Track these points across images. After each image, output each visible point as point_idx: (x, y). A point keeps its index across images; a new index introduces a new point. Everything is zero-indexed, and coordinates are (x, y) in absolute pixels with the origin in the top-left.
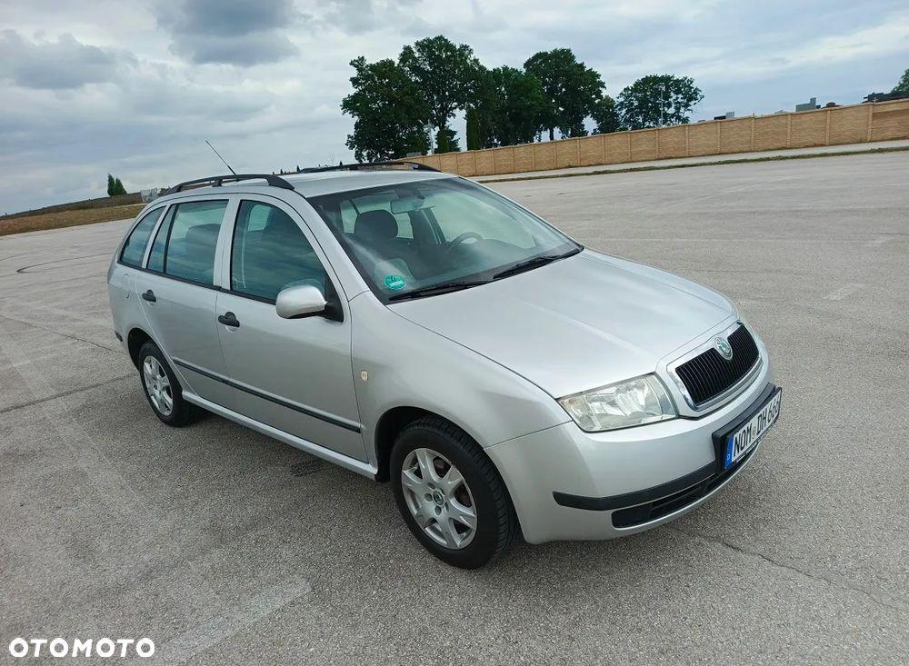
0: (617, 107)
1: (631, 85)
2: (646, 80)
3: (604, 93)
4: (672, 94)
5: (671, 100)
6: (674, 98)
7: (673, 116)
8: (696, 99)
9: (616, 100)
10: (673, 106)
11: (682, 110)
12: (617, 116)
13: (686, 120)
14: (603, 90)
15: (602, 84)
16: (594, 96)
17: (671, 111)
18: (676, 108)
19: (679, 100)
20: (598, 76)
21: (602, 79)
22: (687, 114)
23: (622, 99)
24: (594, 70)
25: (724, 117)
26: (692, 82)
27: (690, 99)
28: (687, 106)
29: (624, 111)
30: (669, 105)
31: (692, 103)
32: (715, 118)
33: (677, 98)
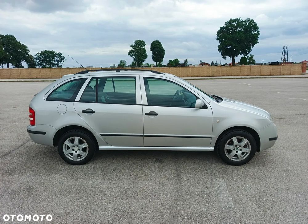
0: (35, 59)
1: (40, 52)
2: (45, 52)
3: (30, 53)
4: (55, 57)
5: (55, 59)
6: (56, 58)
7: (56, 64)
8: (64, 60)
9: (34, 56)
10: (56, 61)
11: (59, 63)
12: (35, 62)
13: (61, 66)
14: (29, 52)
15: (29, 51)
16: (25, 54)
17: (56, 63)
18: (57, 62)
19: (58, 60)
20: (27, 47)
21: (28, 48)
22: (61, 64)
23: (37, 57)
24: (25, 45)
25: (90, 67)
26: (62, 54)
27: (62, 60)
28: (61, 62)
29: (38, 61)
30: (55, 61)
31: (62, 61)
32: (87, 67)
33: (57, 59)
